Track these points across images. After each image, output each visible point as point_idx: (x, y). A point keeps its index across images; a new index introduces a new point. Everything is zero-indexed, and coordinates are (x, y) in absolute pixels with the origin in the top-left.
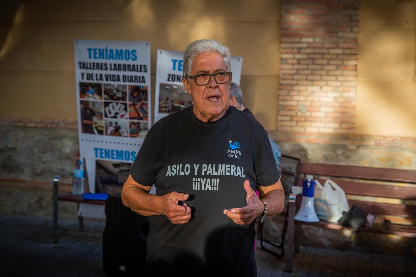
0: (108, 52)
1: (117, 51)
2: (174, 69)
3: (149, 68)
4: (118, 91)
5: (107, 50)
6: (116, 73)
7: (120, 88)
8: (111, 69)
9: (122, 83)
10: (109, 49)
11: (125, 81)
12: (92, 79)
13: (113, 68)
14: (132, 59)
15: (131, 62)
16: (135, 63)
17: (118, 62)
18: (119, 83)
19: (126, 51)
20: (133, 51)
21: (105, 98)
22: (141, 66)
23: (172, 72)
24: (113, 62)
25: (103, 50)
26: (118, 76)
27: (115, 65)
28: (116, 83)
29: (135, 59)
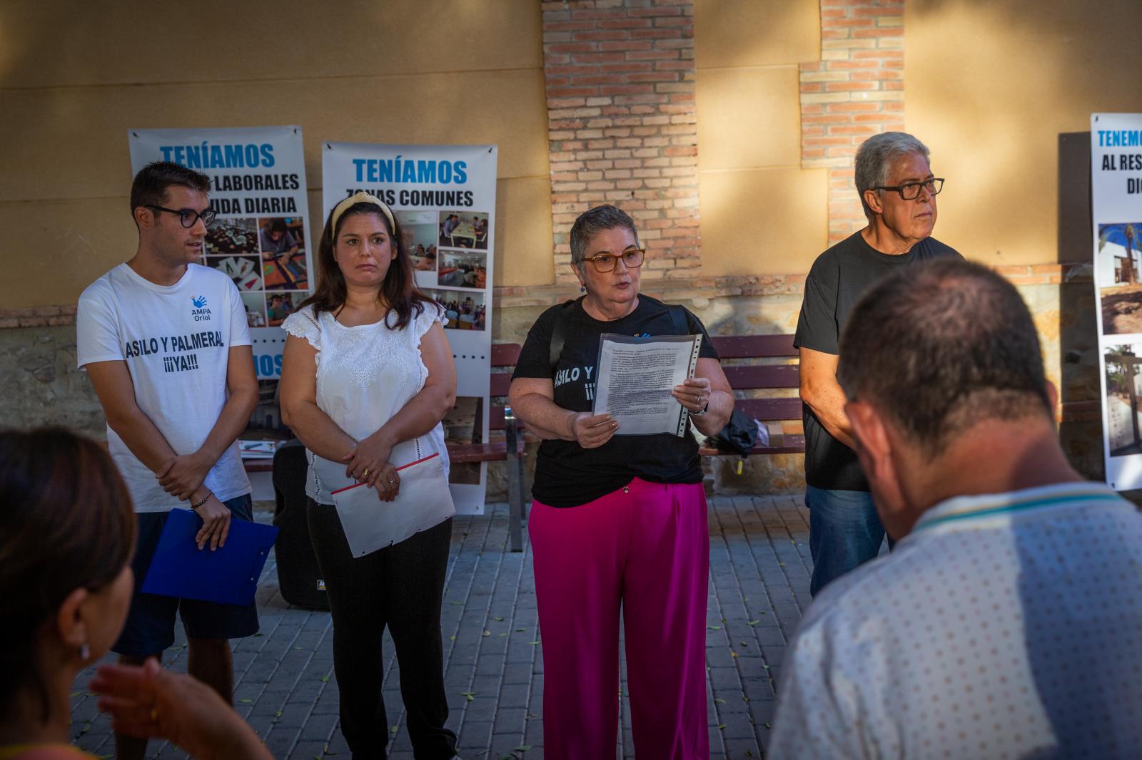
0: (210, 152)
1: (228, 148)
2: (359, 178)
3: (302, 181)
4: (237, 232)
5: (205, 149)
6: (229, 195)
7: (242, 227)
8: (218, 189)
9: (244, 215)
10: (209, 145)
11: (253, 211)
13: (221, 186)
14: (264, 162)
15: (261, 171)
16: (271, 171)
17: (232, 172)
18: (237, 216)
19: (248, 148)
20: (264, 147)
21: (209, 250)
22: (284, 177)
23: (355, 185)
24: (220, 172)
25: (197, 148)
26: (236, 201)
27: (226, 178)
28: (230, 217)
29: (271, 162)
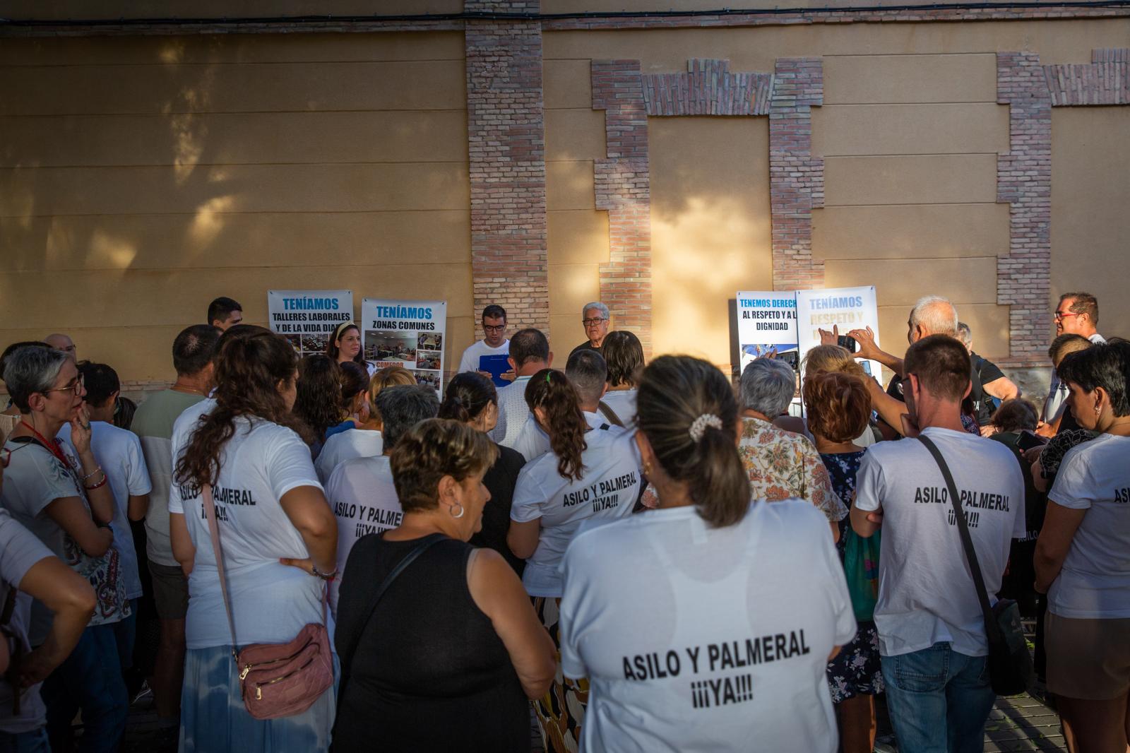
0: (307, 302)
1: (316, 300)
2: (380, 316)
3: (351, 316)
4: (318, 341)
5: (305, 300)
6: (316, 323)
7: (321, 338)
8: (310, 320)
9: (322, 333)
10: (307, 299)
11: (327, 330)
12: (289, 331)
13: (312, 318)
14: (333, 307)
15: (332, 311)
16: (336, 311)
17: (317, 311)
18: (319, 333)
19: (326, 300)
20: (333, 300)
21: (304, 349)
22: (343, 314)
23: (378, 319)
24: (312, 311)
25: (301, 300)
26: (318, 325)
27: (314, 314)
28: (315, 334)
29: (337, 307)
